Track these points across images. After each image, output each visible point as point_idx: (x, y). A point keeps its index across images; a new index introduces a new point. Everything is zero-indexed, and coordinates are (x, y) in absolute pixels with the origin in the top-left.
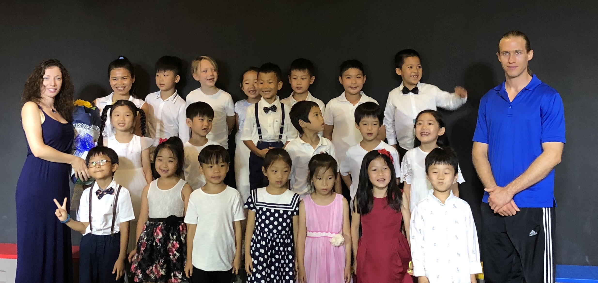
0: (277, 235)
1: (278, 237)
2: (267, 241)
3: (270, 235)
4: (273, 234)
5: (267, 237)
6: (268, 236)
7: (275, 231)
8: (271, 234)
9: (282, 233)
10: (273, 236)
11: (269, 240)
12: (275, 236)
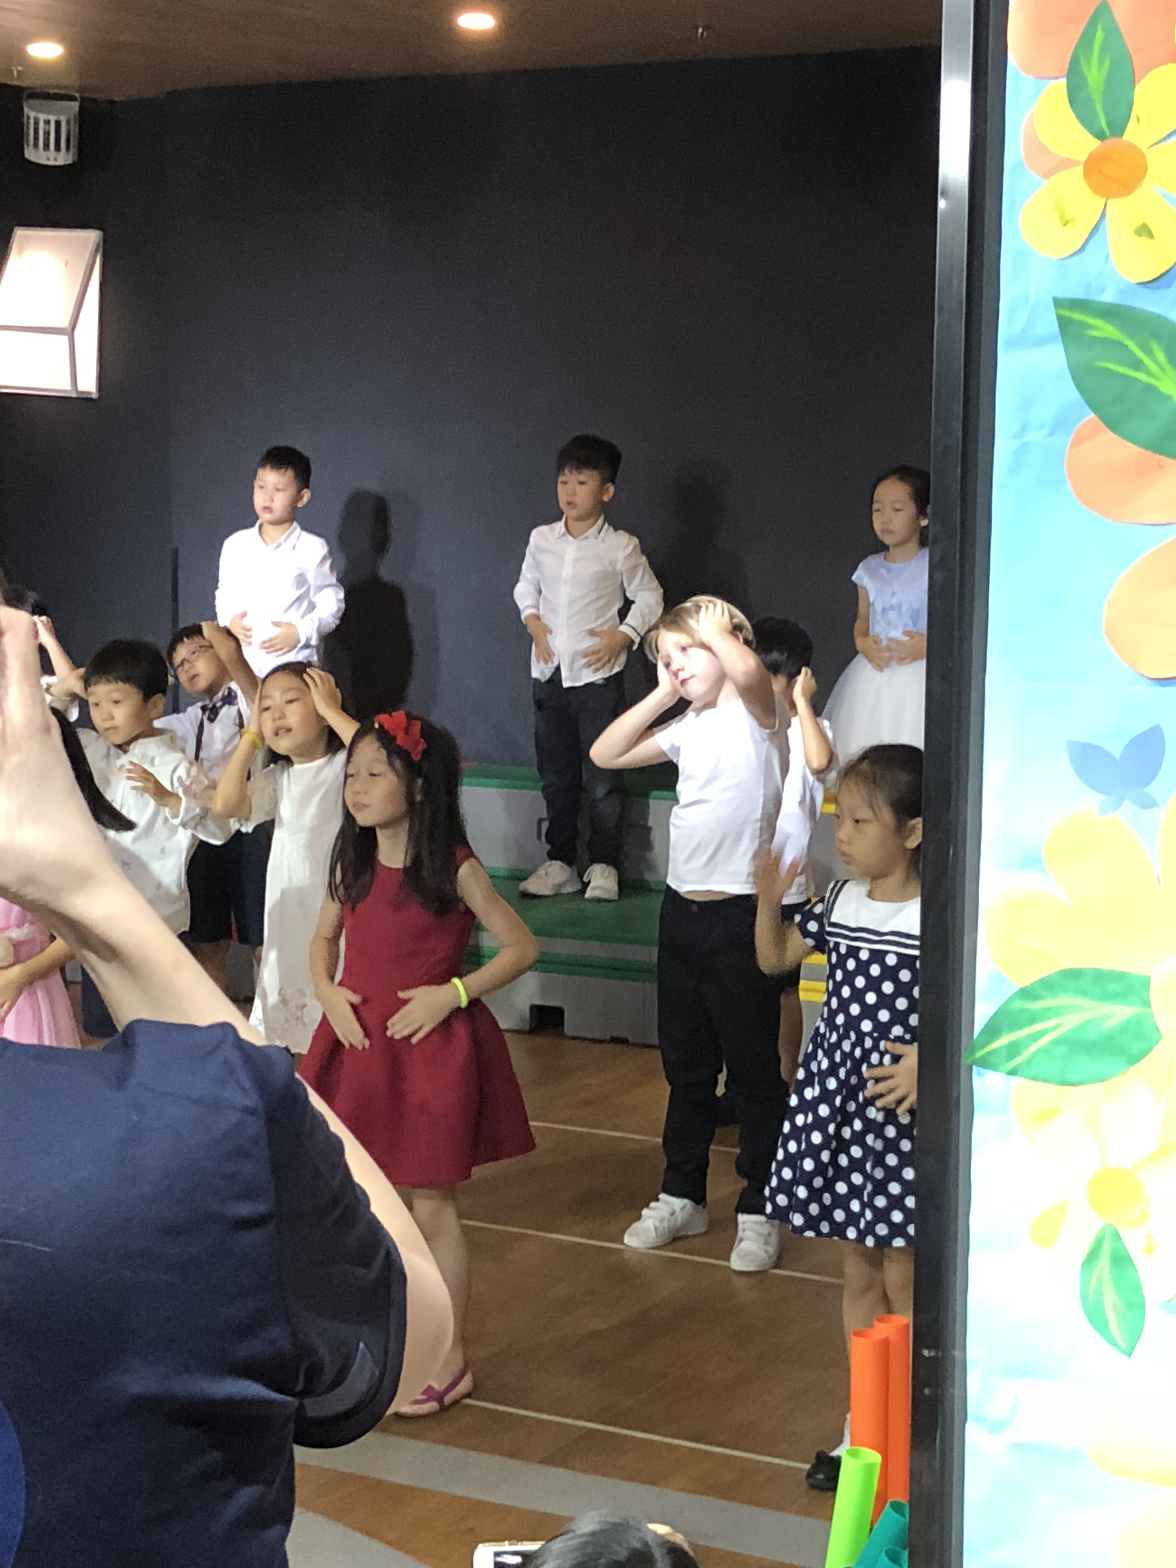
0: (873, 1039)
1: (875, 1047)
2: (838, 1058)
3: (849, 1038)
4: (861, 1036)
5: (838, 1045)
6: (841, 1039)
7: (866, 1026)
8: (853, 1035)
9: (890, 1033)
10: (859, 1042)
11: (843, 1053)
12: (868, 1043)
